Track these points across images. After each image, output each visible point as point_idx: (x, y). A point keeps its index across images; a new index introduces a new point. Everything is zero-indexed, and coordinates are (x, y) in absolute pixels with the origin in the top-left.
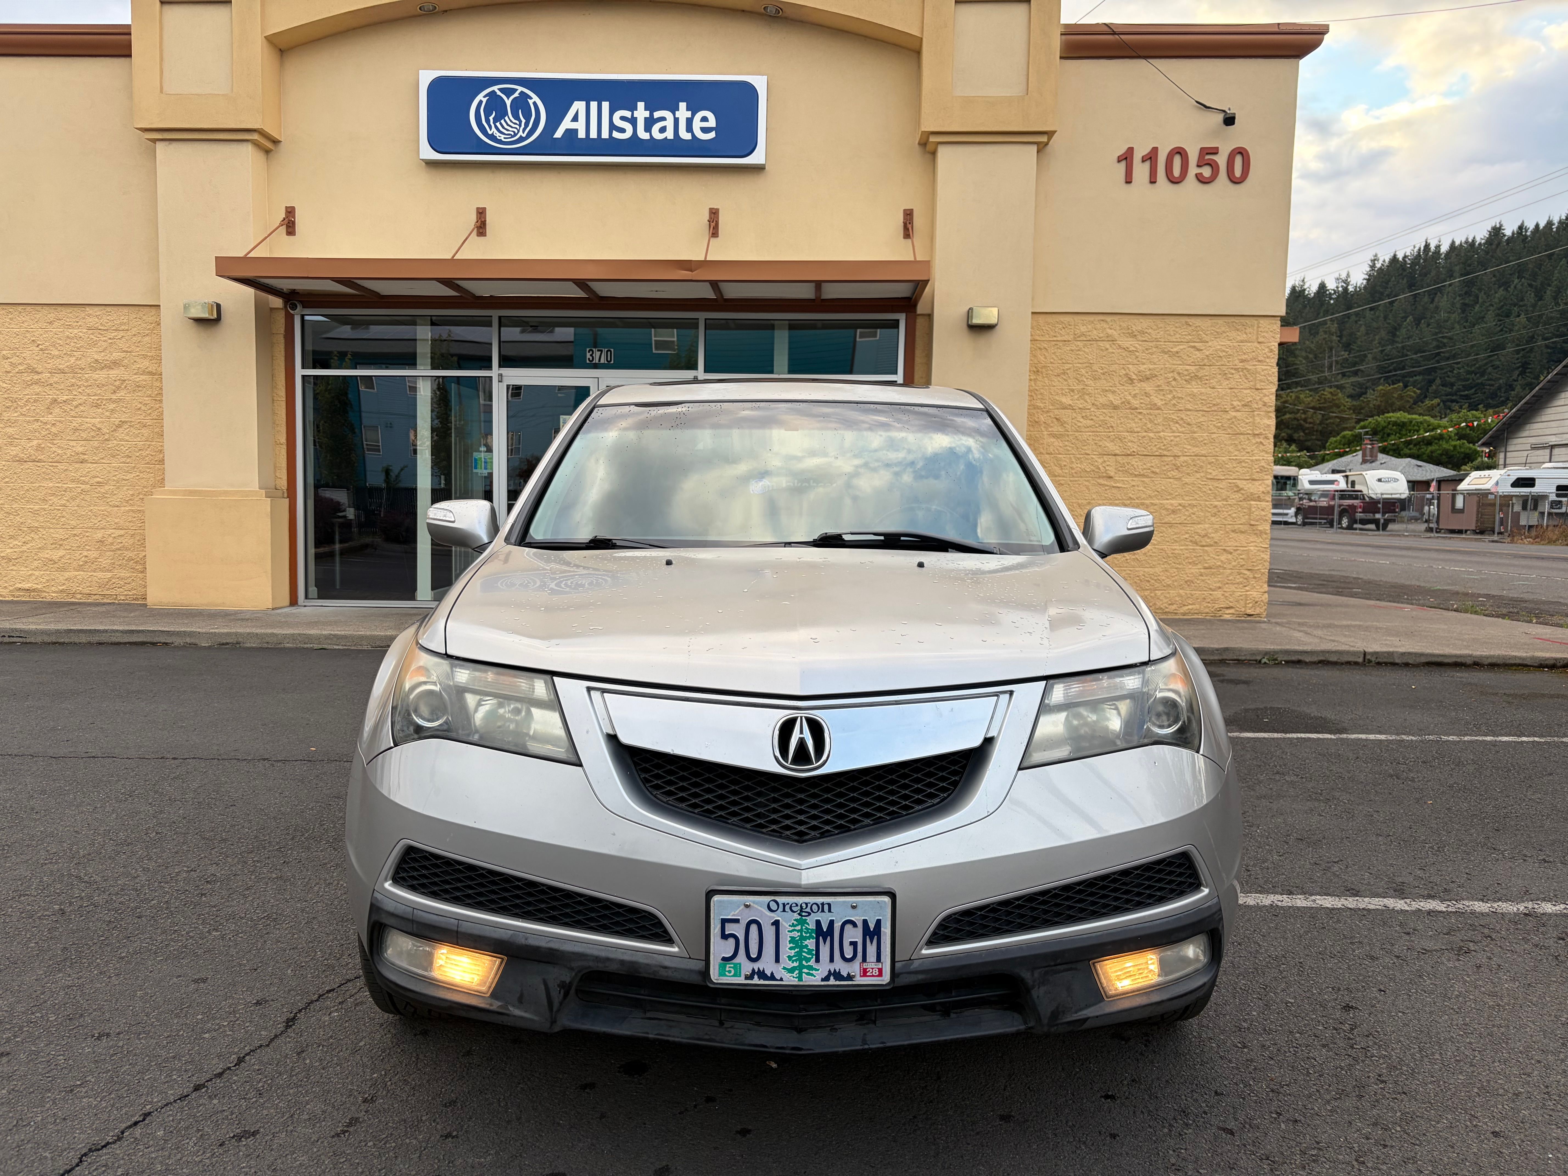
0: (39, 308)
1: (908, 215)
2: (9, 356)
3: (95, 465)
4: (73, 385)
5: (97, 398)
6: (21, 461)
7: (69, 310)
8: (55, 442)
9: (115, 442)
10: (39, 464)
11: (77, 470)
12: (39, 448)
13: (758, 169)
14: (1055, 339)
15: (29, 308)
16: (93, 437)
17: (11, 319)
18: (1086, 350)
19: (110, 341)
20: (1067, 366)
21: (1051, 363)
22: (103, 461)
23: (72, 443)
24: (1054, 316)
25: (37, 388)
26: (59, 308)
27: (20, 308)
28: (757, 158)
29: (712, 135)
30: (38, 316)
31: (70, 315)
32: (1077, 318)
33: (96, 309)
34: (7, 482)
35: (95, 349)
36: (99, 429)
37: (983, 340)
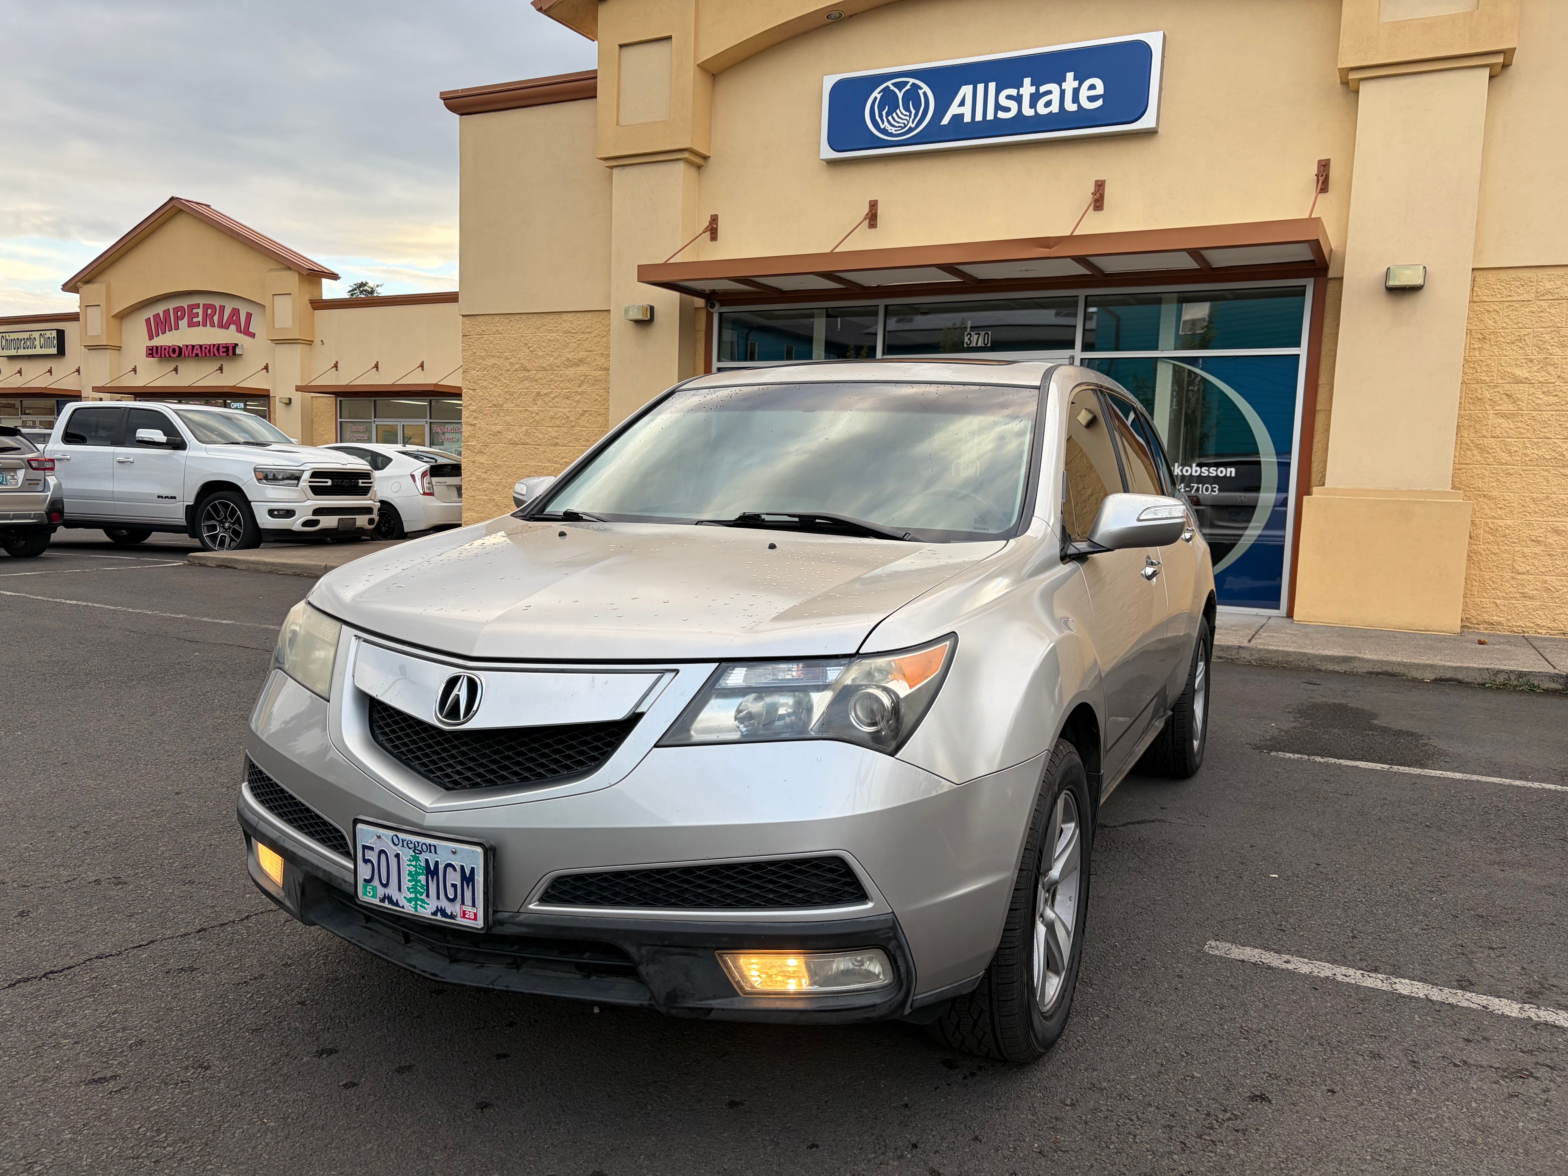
0: (530, 316)
1: (1324, 167)
2: (510, 357)
3: (564, 448)
4: (551, 381)
5: (567, 391)
6: (515, 444)
7: (551, 317)
8: (538, 428)
9: (579, 428)
10: (526, 446)
11: (552, 452)
12: (527, 433)
13: (1150, 133)
14: (1509, 299)
15: (524, 317)
16: (564, 424)
17: (512, 326)
18: (1553, 311)
19: (578, 342)
20: (1524, 332)
21: (1503, 328)
22: (571, 444)
23: (550, 429)
24: (1509, 271)
25: (527, 384)
26: (544, 316)
27: (517, 317)
28: (1147, 122)
29: (1100, 103)
30: (529, 323)
31: (552, 321)
32: (1540, 272)
33: (570, 315)
34: (504, 461)
35: (568, 350)
36: (568, 417)
37: (1406, 304)
